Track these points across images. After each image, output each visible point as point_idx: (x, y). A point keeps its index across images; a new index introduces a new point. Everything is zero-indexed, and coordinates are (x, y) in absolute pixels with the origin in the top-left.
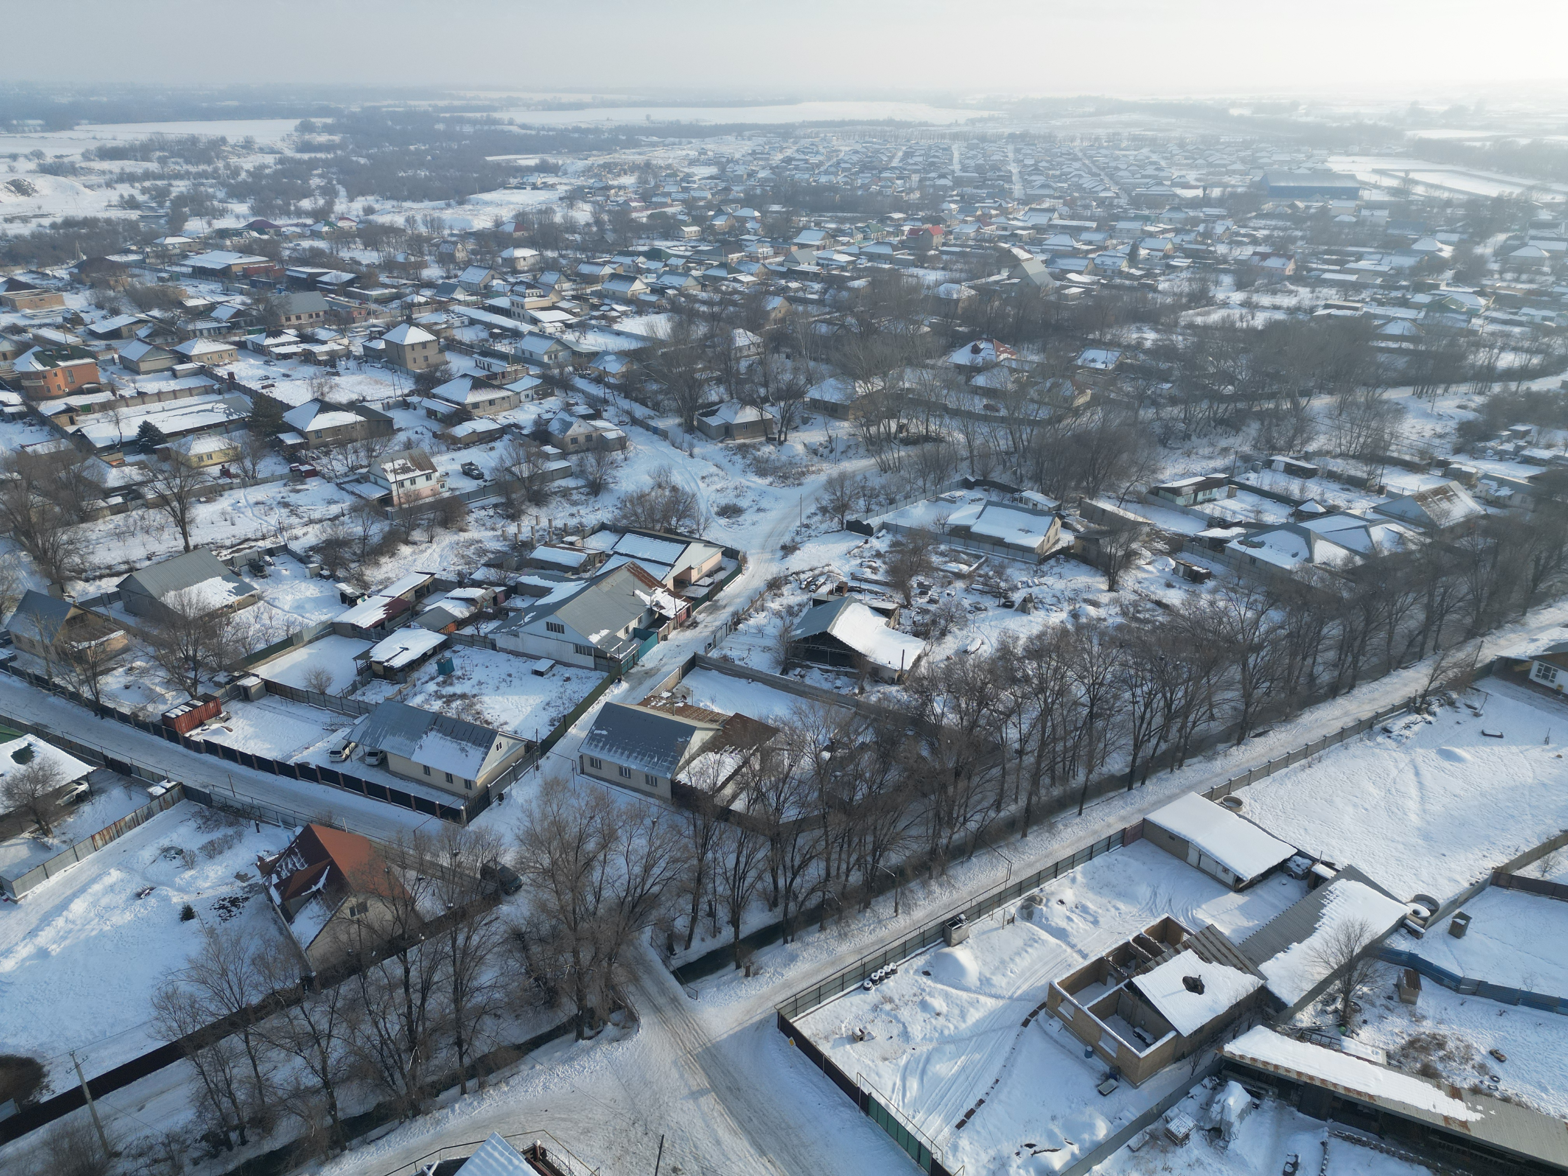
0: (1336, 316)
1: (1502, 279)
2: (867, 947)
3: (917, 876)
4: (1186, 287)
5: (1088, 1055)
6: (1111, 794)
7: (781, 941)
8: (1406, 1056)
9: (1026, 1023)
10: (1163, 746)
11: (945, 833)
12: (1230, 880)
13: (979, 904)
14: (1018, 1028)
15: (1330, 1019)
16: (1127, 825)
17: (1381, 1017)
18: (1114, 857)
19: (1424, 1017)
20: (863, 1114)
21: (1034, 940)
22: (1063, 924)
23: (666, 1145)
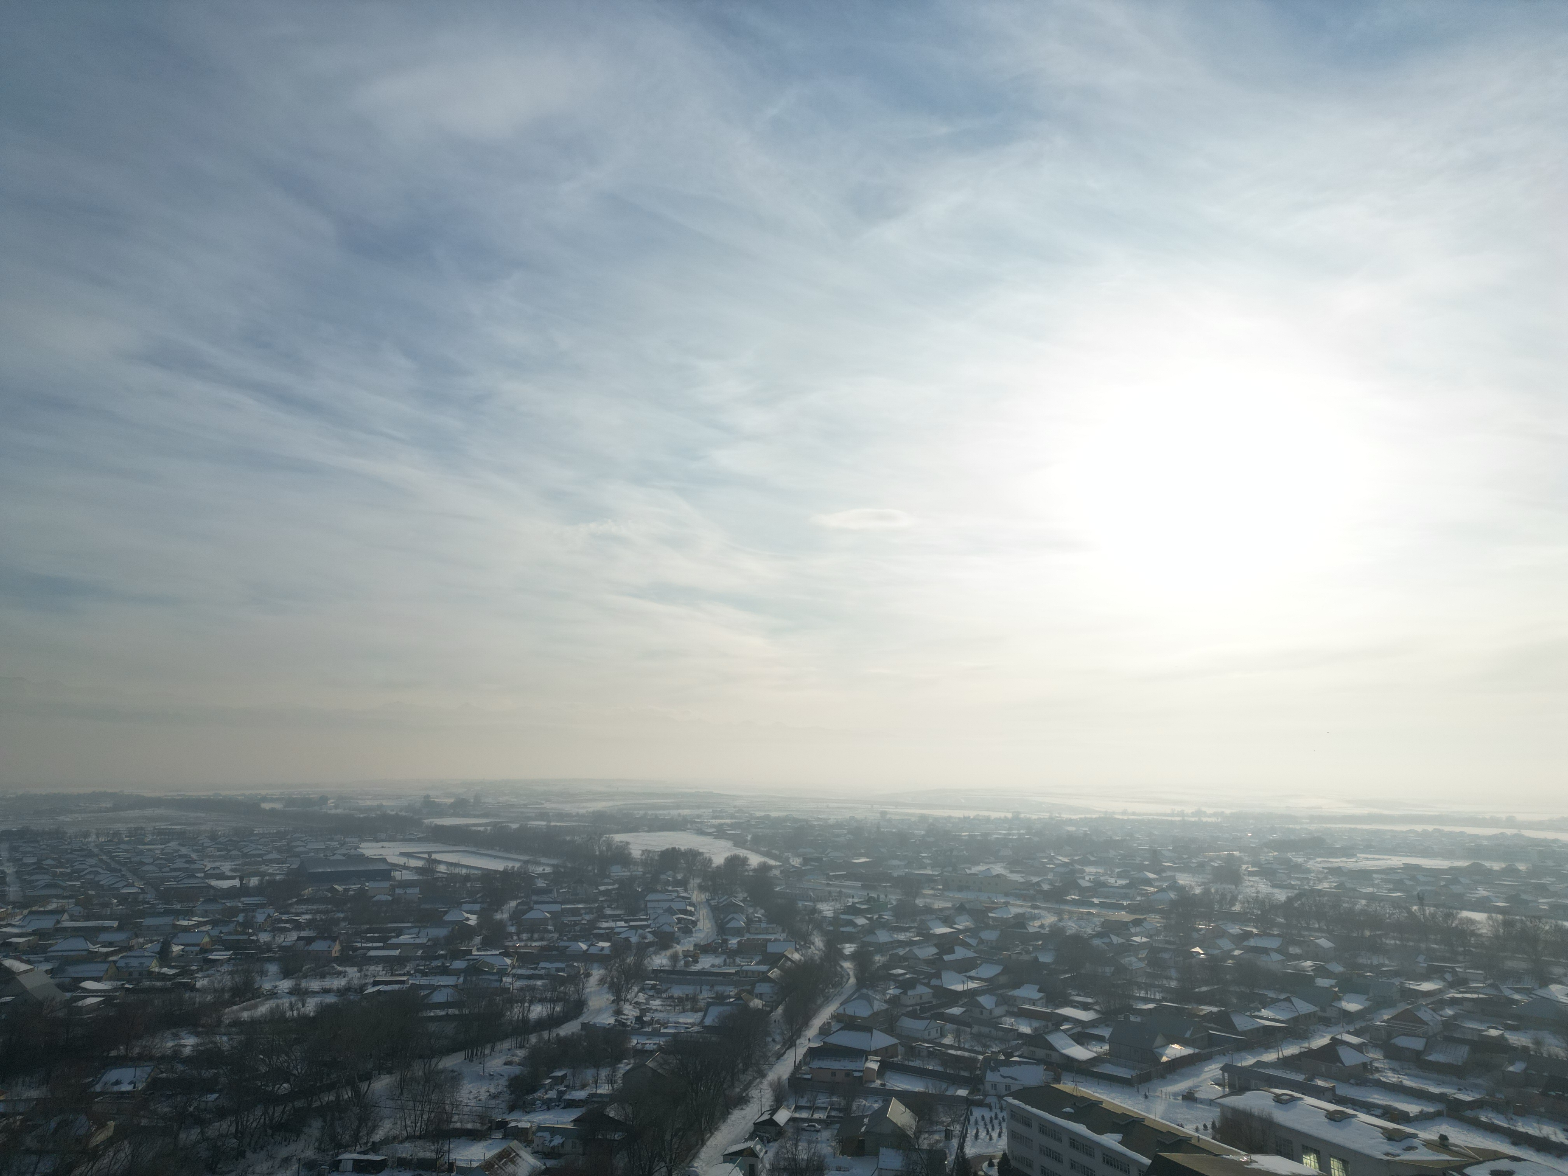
0: (385, 992)
1: (520, 940)
4: (228, 981)
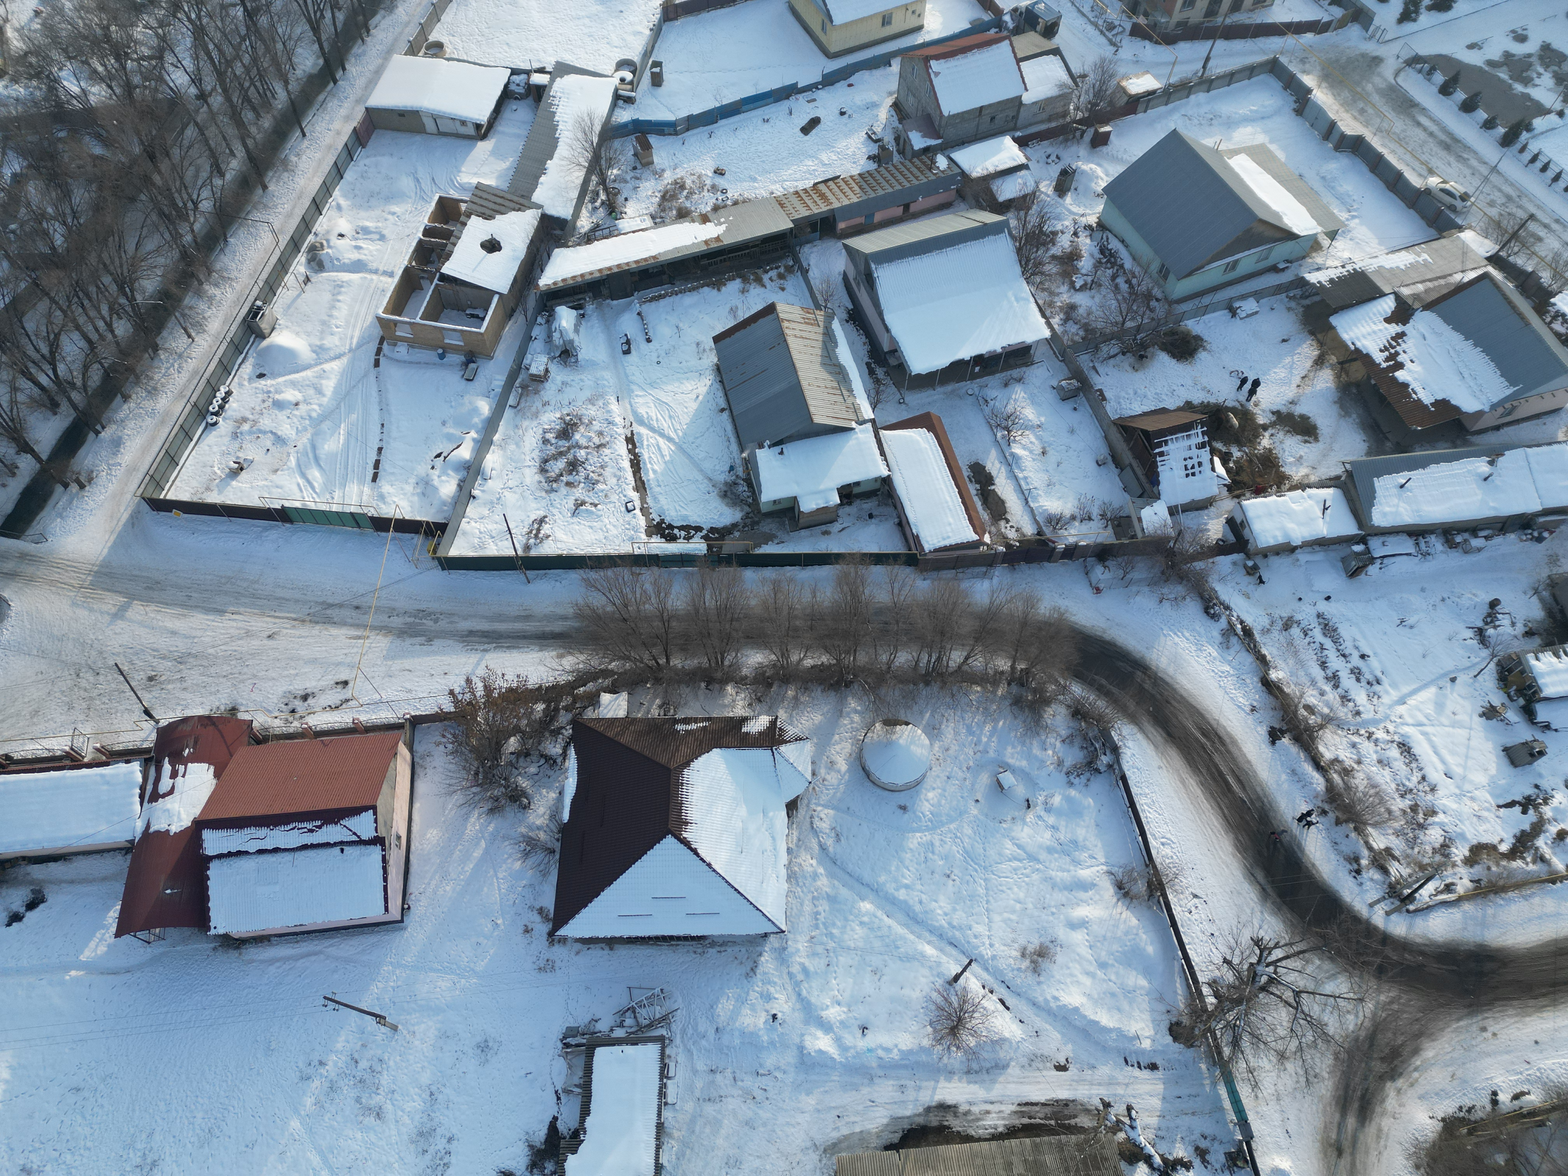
2: (185, 387)
3: (186, 290)
5: (442, 357)
6: (321, 97)
7: (91, 435)
8: (663, 210)
9: (377, 364)
10: (340, 16)
11: (184, 228)
12: (471, 131)
13: (266, 282)
14: (373, 372)
15: (602, 212)
16: (355, 124)
17: (636, 188)
18: (361, 163)
19: (663, 170)
20: (288, 525)
21: (339, 286)
22: (355, 256)
23: (125, 668)
